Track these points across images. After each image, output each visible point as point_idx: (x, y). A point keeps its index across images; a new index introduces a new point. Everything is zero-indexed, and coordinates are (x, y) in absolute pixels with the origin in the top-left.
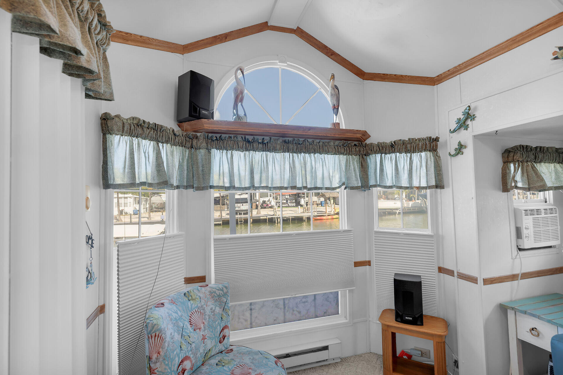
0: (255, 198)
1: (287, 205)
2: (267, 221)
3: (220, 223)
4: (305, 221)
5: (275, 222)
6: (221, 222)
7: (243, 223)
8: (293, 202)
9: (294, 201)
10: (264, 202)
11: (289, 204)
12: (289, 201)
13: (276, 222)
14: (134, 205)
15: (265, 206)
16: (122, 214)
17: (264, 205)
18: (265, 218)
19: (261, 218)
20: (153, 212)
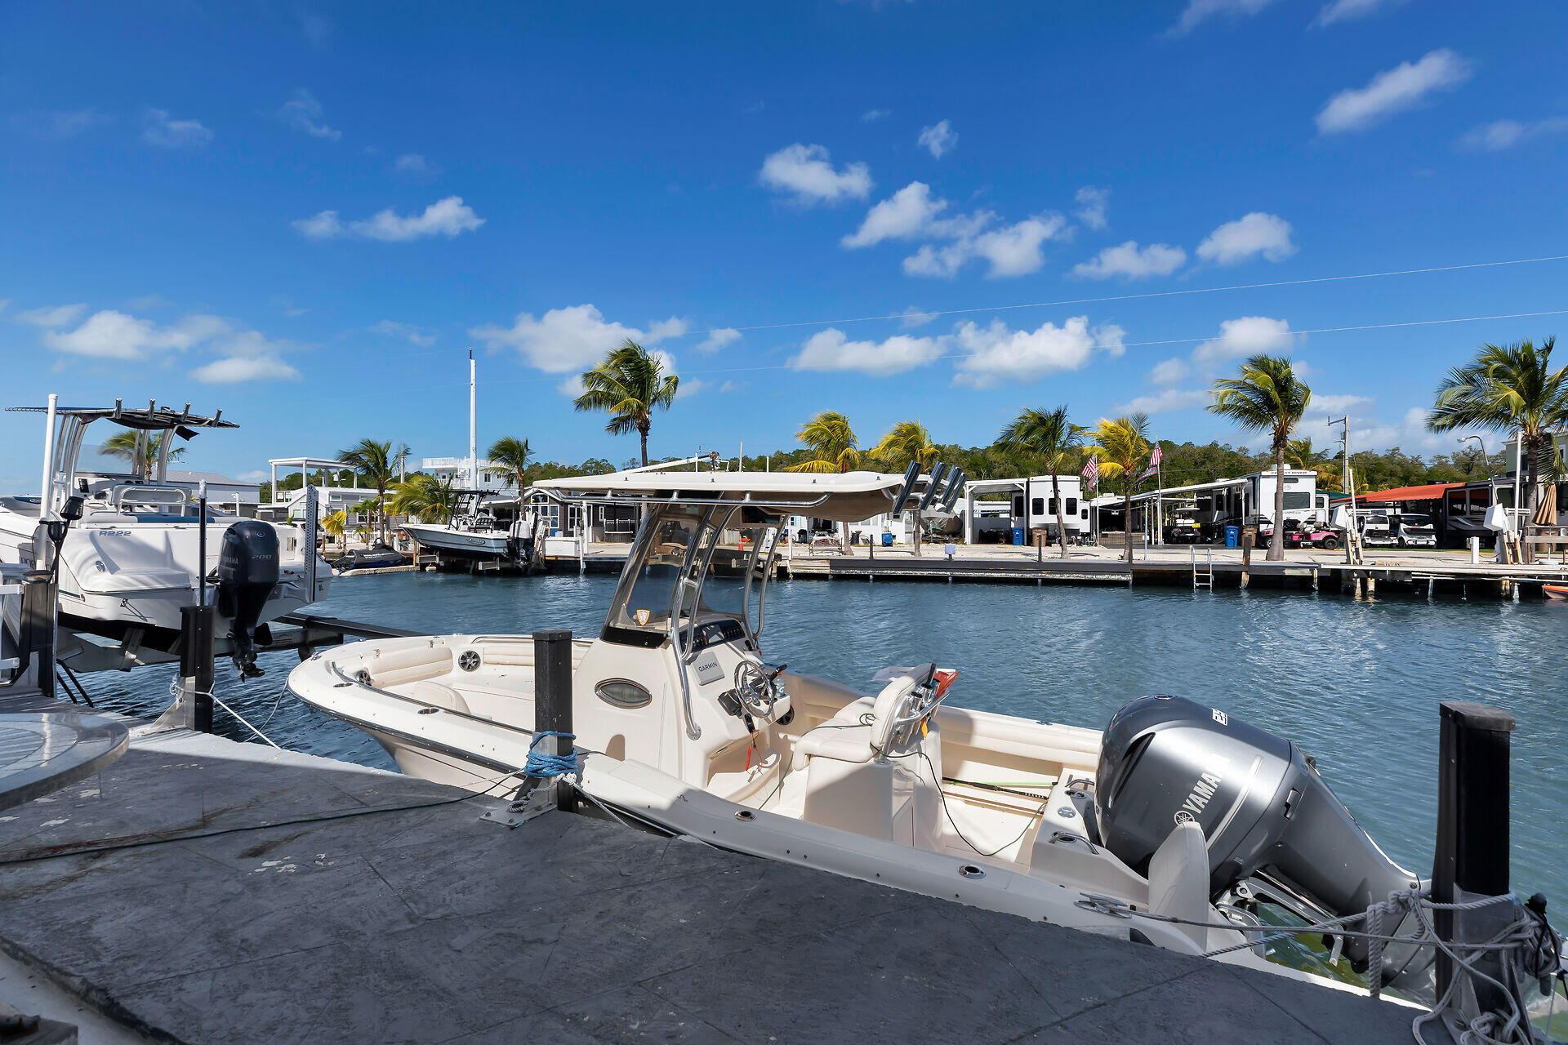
0: (1252, 511)
1: (1396, 541)
2: (1315, 586)
3: (1123, 578)
4: (1509, 598)
5: (1350, 592)
6: (1129, 577)
7: (1211, 584)
8: (1428, 533)
9: (1430, 526)
10: (1292, 525)
11: (1406, 538)
12: (1403, 526)
13: (1358, 591)
14: (885, 521)
15: (1295, 538)
16: (858, 542)
17: (1292, 535)
18: (1307, 572)
19: (1288, 572)
20: (928, 542)
